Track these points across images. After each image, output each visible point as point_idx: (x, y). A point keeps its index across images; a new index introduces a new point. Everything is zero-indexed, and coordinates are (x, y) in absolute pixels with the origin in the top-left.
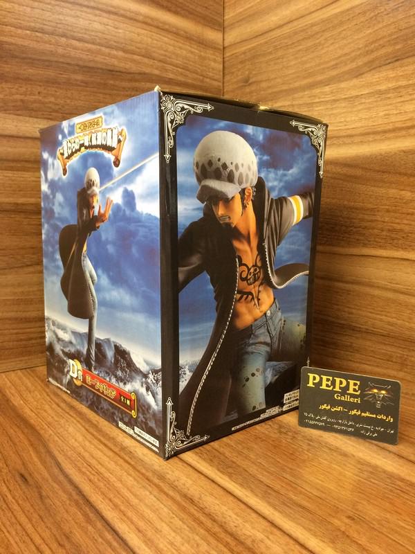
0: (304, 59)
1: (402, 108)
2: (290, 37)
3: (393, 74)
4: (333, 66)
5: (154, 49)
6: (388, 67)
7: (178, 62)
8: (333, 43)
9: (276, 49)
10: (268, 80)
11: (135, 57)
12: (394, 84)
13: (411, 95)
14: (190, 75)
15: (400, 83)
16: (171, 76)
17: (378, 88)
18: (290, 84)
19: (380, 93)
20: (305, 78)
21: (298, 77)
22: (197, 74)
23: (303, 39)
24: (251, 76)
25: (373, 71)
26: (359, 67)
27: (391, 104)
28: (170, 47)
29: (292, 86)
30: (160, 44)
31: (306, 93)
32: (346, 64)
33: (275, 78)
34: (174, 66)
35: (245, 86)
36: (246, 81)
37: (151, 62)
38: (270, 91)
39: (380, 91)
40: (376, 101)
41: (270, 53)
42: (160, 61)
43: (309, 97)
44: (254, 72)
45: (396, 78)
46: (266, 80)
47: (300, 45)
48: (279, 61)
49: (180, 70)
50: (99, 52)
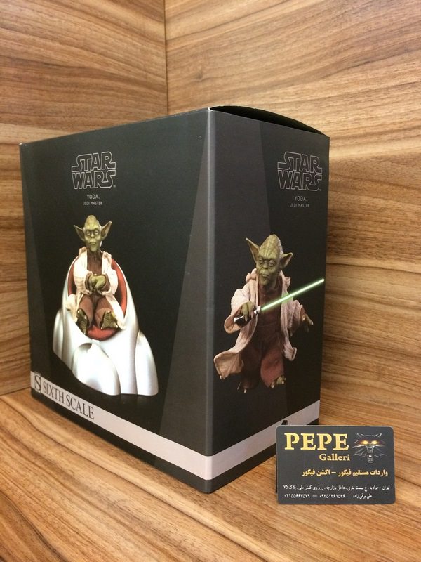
0: (264, 56)
1: (373, 113)
2: (247, 31)
3: (362, 77)
4: (297, 65)
5: (93, 41)
6: (356, 69)
7: (119, 55)
8: (295, 42)
9: (232, 44)
10: (224, 77)
11: (73, 49)
12: (363, 88)
13: (382, 99)
14: (132, 71)
15: (370, 87)
16: (113, 70)
17: (347, 91)
18: (250, 82)
19: (349, 96)
20: (265, 77)
21: (258, 75)
22: (140, 69)
23: (263, 35)
24: (205, 71)
25: (342, 73)
26: (326, 68)
27: (360, 109)
28: (110, 38)
29: (251, 85)
30: (99, 35)
31: (268, 93)
32: (311, 65)
33: (233, 75)
34: (115, 60)
35: (198, 82)
36: (200, 77)
37: (91, 55)
38: (227, 89)
39: (349, 94)
40: (346, 105)
41: (226, 48)
42: (101, 54)
43: (272, 97)
44: (208, 68)
45: (367, 82)
46: (222, 77)
47: (259, 41)
48: (236, 57)
49: (121, 64)
50: (33, 43)
